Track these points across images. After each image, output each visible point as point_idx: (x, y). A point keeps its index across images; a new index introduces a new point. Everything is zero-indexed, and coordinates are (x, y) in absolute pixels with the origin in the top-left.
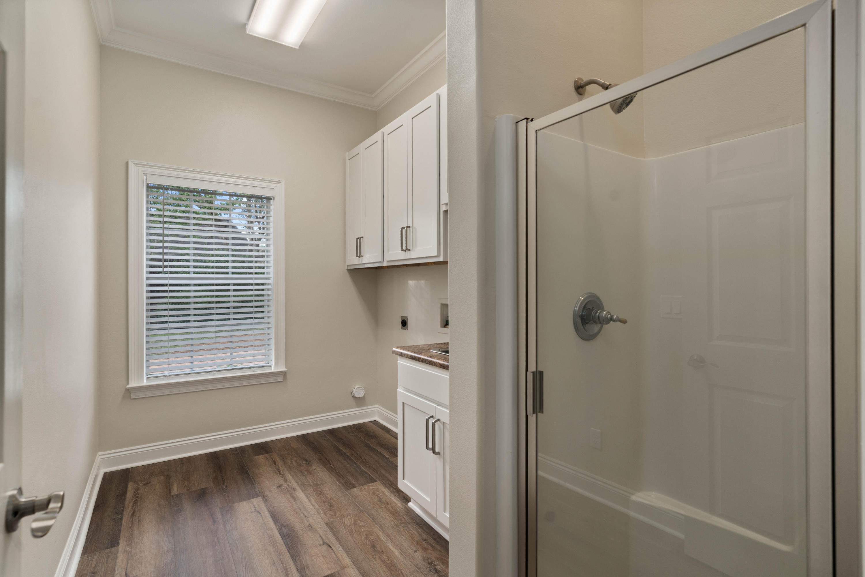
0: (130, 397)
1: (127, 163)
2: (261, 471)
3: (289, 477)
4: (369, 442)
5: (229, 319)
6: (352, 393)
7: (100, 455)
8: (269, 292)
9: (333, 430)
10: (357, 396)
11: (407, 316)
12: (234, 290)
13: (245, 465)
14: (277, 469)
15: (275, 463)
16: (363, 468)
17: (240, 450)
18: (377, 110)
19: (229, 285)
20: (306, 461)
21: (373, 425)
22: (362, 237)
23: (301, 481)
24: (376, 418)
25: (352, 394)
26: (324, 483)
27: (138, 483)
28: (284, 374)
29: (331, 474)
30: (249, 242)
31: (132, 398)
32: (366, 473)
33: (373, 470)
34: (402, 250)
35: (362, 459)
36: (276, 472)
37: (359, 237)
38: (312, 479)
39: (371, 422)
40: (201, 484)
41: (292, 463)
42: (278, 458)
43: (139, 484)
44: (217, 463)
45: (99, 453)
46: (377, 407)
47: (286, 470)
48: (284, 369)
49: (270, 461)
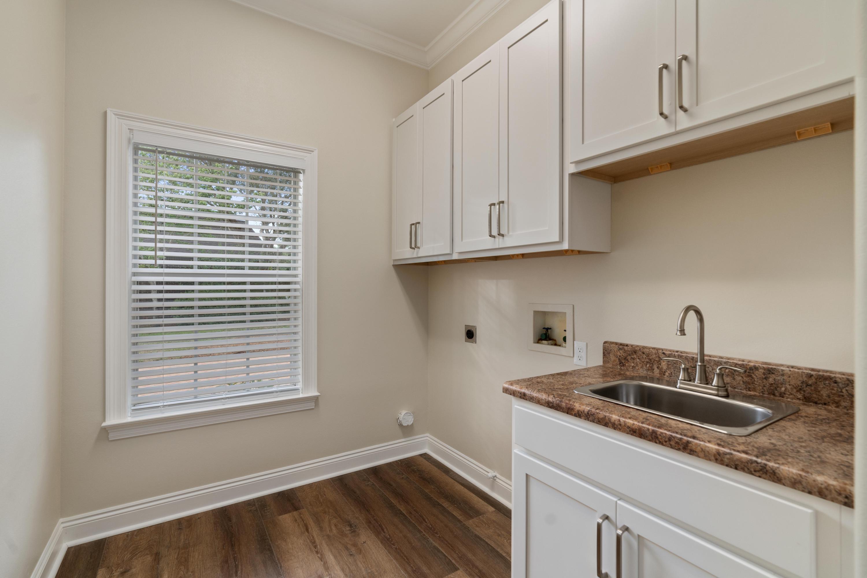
0: (108, 439)
1: (105, 113)
2: (290, 546)
3: (331, 559)
4: (427, 491)
5: (244, 322)
6: (398, 420)
7: (62, 523)
8: (297, 294)
9: (376, 468)
10: (404, 425)
11: (474, 325)
12: (252, 291)
13: (267, 534)
14: (311, 542)
15: (307, 530)
16: (432, 541)
17: (260, 503)
18: (429, 69)
19: (244, 283)
20: (351, 526)
21: (424, 460)
22: (419, 223)
23: (349, 567)
24: (426, 450)
25: (399, 422)
26: (382, 572)
27: (112, 571)
28: (315, 399)
29: (389, 553)
30: (262, 241)
31: (110, 439)
32: (439, 551)
33: (447, 544)
34: (490, 236)
35: (426, 522)
36: (310, 548)
37: (414, 222)
38: (364, 562)
39: (421, 455)
40: (204, 574)
41: (331, 530)
42: (311, 520)
43: (114, 572)
44: (227, 528)
45: (61, 520)
46: (427, 436)
47: (324, 542)
48: (316, 394)
49: (301, 526)
